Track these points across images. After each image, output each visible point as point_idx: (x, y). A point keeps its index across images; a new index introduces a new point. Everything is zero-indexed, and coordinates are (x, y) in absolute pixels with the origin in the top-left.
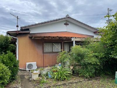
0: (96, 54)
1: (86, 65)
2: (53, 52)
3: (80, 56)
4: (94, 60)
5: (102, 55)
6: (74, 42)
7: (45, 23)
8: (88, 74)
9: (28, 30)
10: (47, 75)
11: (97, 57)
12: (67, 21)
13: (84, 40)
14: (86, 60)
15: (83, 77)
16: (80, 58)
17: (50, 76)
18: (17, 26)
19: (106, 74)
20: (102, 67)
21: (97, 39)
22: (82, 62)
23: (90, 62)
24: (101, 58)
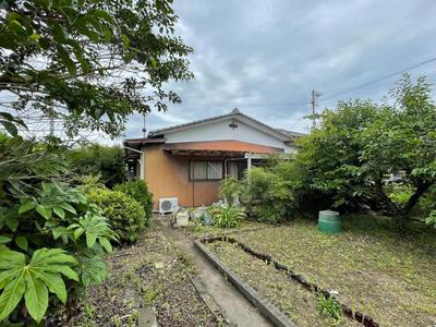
0: (289, 182)
1: (270, 203)
2: (207, 180)
3: (261, 186)
4: (284, 192)
5: (298, 184)
6: (249, 161)
7: (195, 123)
8: (274, 216)
9: (162, 136)
10: (202, 219)
11: (289, 187)
12: (234, 119)
13: (267, 157)
14: (272, 193)
15: (265, 221)
16: (260, 189)
17: (207, 221)
18: (144, 130)
19: (304, 217)
20: (297, 205)
21: (290, 155)
22: (265, 196)
23: (277, 195)
24: (296, 190)
